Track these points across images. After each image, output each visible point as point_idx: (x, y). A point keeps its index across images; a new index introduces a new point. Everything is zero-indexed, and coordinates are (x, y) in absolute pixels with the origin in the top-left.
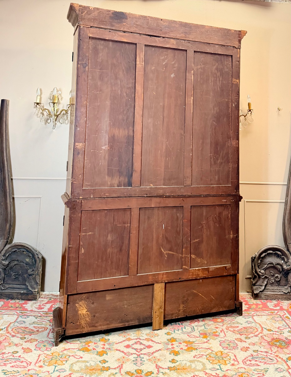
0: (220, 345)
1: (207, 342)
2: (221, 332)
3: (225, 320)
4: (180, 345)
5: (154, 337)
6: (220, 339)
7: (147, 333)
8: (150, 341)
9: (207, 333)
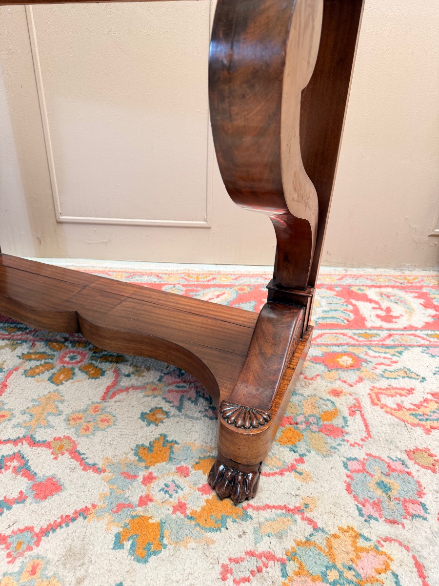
0: (349, 489)
1: (292, 468)
2: (352, 413)
3: (366, 361)
4: (181, 481)
5: (91, 429)
6: (346, 451)
7: (73, 412)
8: (67, 454)
9: (300, 419)
